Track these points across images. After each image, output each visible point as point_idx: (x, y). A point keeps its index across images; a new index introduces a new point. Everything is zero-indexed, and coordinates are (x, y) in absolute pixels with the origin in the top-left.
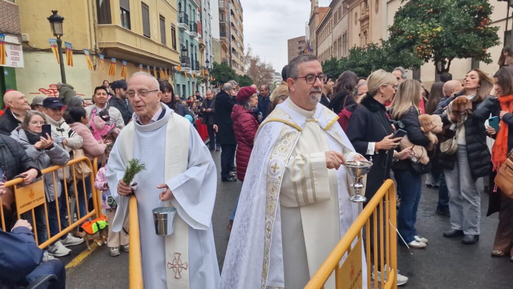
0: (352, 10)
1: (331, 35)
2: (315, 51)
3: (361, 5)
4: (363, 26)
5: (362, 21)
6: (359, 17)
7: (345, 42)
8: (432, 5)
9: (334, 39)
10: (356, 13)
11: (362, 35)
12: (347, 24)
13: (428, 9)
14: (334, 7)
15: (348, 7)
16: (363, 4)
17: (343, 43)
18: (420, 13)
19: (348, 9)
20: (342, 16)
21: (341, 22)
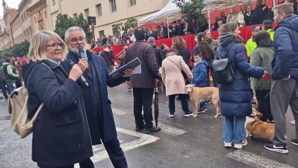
0: (32, 15)
1: (21, 27)
2: (11, 36)
3: (37, 13)
4: (40, 24)
5: (39, 22)
6: (37, 19)
7: (31, 31)
8: (68, 23)
9: (24, 30)
10: (35, 17)
11: (41, 29)
12: (30, 22)
13: (67, 25)
14: (20, 12)
15: (30, 13)
16: (38, 13)
17: (30, 32)
18: (65, 26)
19: (30, 14)
20: (27, 18)
21: (27, 21)
